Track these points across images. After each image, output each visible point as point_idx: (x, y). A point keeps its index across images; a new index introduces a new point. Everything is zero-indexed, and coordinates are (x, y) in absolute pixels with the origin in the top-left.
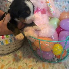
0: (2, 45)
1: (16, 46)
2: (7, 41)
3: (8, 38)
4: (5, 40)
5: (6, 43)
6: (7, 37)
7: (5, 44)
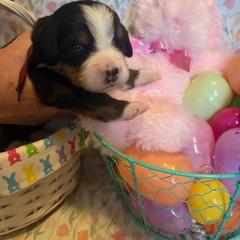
0: (11, 191)
1: (59, 188)
2: (29, 170)
3: (36, 159)
4: (24, 169)
5: (28, 179)
6: (31, 155)
7: (24, 185)
